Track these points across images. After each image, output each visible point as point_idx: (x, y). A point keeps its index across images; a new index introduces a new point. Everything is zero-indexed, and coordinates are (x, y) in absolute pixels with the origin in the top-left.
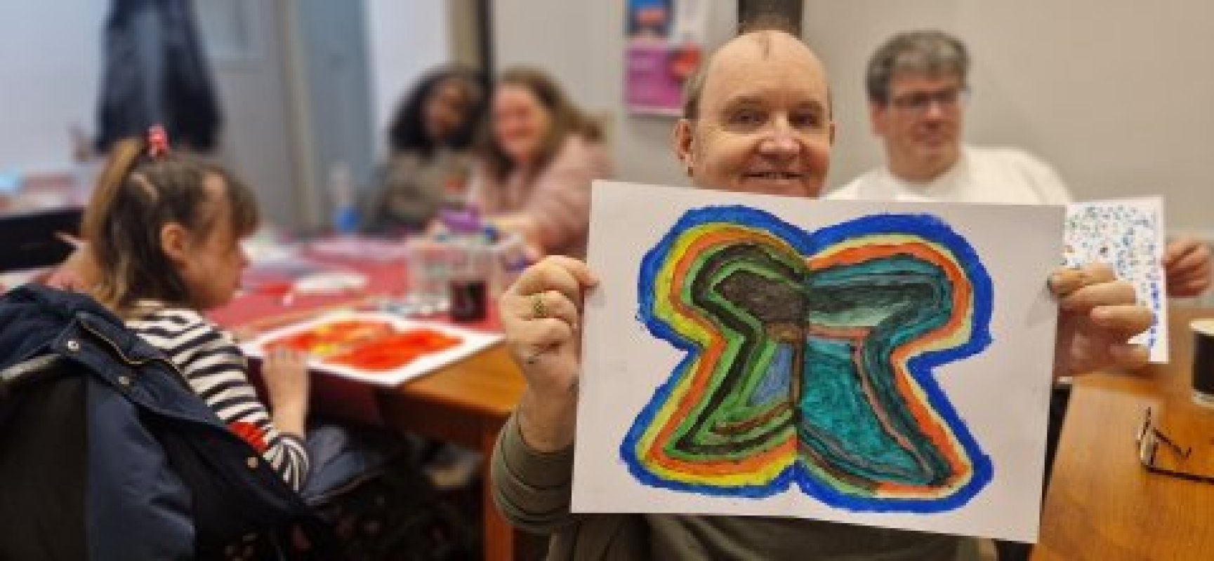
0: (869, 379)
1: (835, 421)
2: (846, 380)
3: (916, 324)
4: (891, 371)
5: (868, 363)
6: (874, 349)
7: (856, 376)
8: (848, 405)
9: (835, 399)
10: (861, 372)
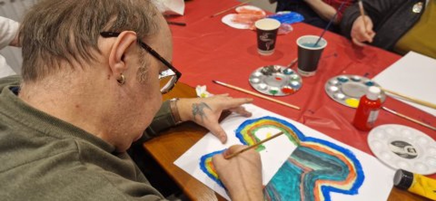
0: (304, 183)
1: (283, 189)
2: (295, 179)
3: (331, 176)
4: (314, 185)
5: (306, 179)
6: (311, 176)
7: (299, 180)
8: (291, 187)
9: (287, 183)
10: (302, 179)
